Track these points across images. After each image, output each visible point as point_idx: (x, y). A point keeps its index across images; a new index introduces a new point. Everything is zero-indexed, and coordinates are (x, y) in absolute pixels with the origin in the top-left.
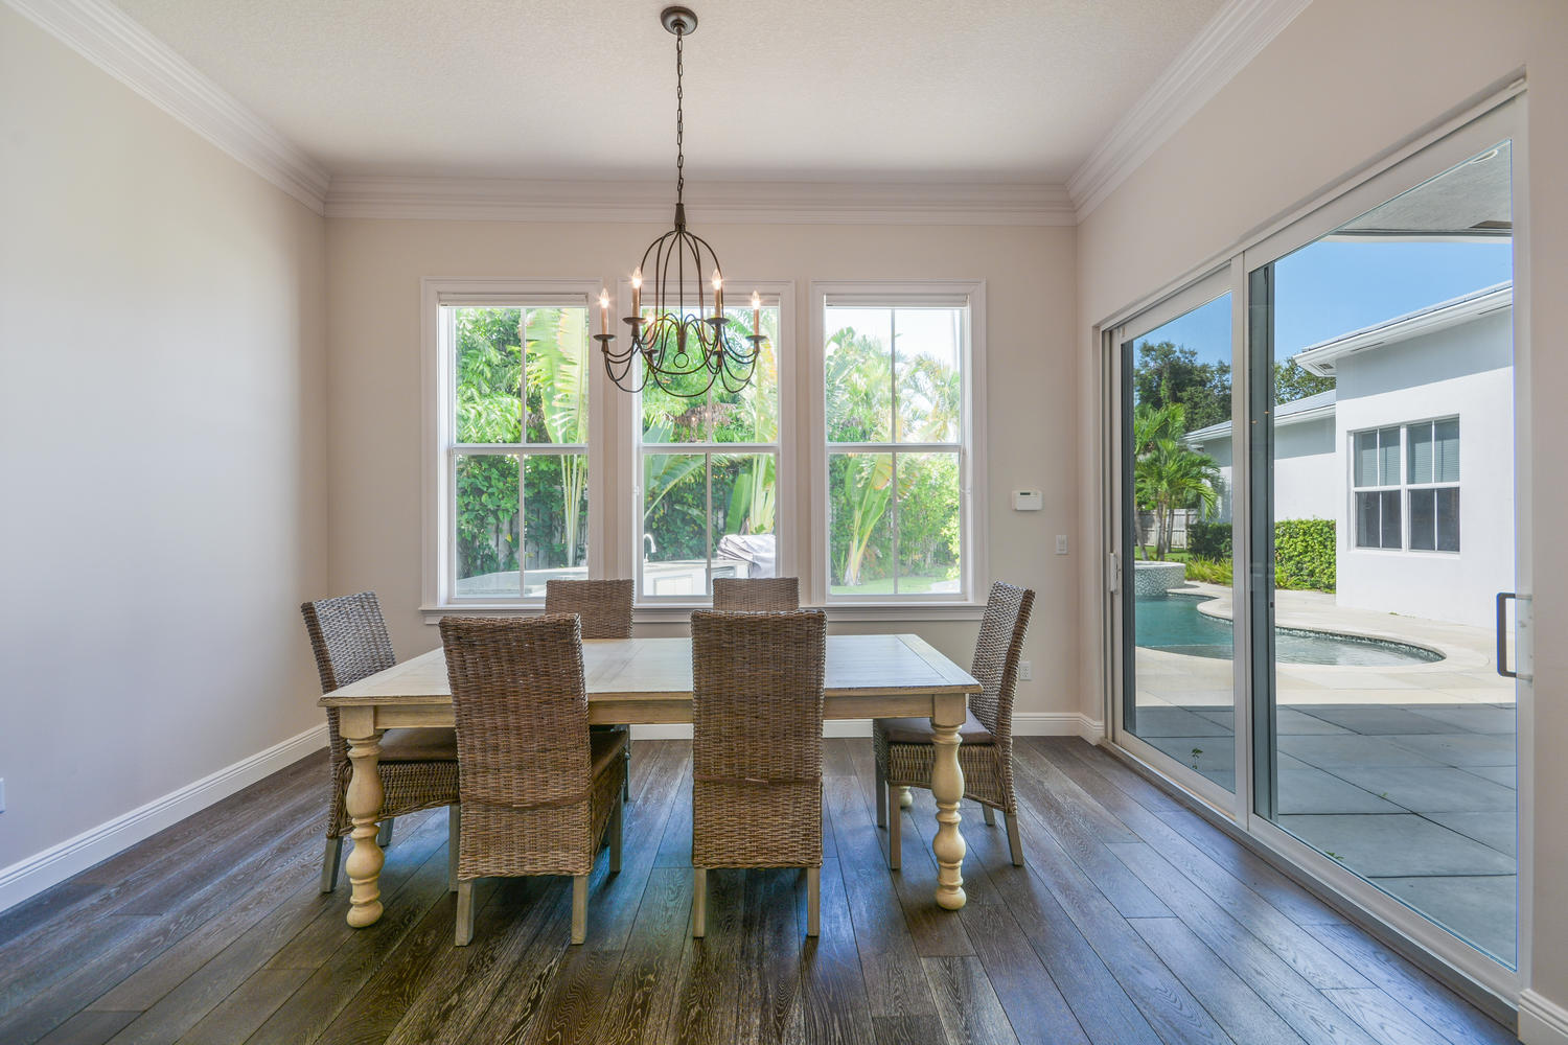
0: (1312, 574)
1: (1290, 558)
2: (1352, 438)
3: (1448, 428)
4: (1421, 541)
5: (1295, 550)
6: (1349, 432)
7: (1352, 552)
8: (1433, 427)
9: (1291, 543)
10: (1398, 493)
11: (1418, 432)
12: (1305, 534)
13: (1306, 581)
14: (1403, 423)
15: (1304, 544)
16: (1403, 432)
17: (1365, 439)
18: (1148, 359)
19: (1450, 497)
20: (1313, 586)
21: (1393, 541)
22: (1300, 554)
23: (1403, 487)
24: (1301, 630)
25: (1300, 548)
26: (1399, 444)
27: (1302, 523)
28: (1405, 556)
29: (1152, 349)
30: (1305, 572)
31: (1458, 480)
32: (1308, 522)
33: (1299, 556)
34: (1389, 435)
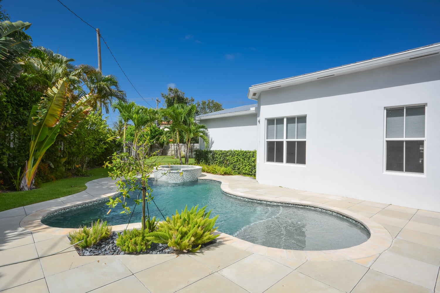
0: (239, 169)
1: (232, 163)
2: (266, 121)
3: (302, 119)
4: (290, 160)
5: (234, 160)
6: (265, 119)
7: (265, 163)
8: (296, 119)
9: (232, 158)
10: (282, 142)
11: (291, 120)
12: (237, 155)
13: (237, 172)
14: (285, 117)
15: (237, 159)
16: (285, 120)
17: (270, 122)
18: (170, 93)
19: (302, 145)
20: (239, 174)
21: (280, 160)
22: (235, 162)
23: (285, 140)
24: (275, 202)
25: (235, 160)
26: (283, 124)
27: (236, 151)
28: (284, 165)
29: (172, 90)
30: (236, 168)
31: (306, 138)
32: (239, 151)
33: (235, 163)
34: (280, 121)
